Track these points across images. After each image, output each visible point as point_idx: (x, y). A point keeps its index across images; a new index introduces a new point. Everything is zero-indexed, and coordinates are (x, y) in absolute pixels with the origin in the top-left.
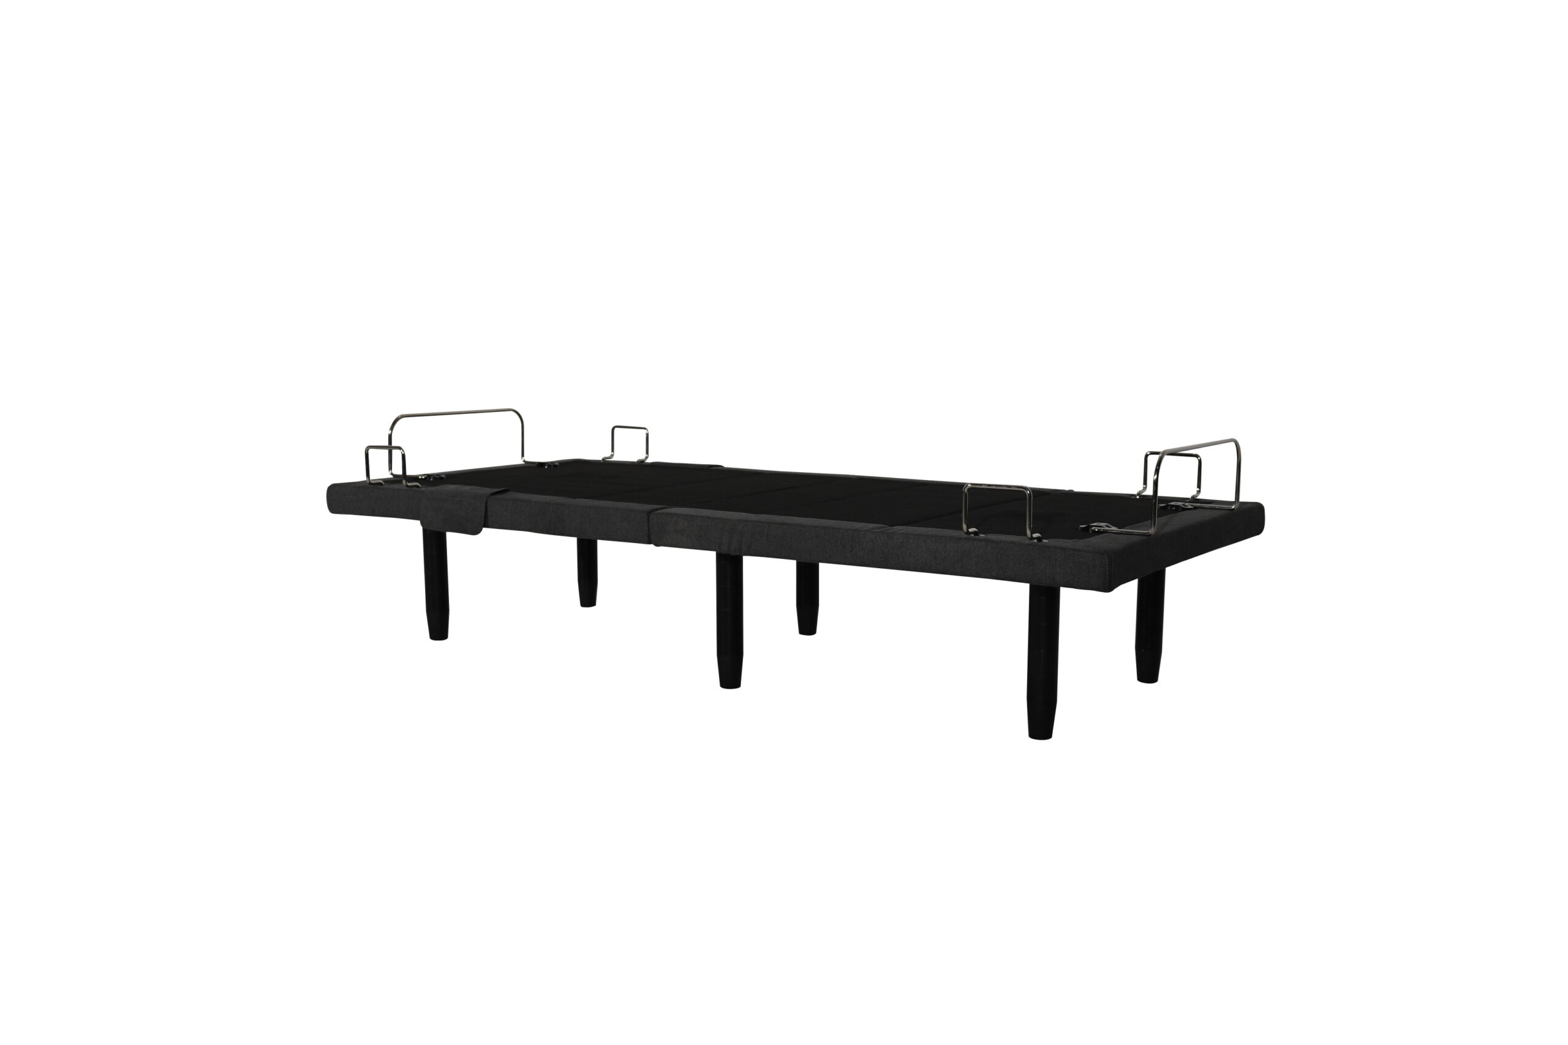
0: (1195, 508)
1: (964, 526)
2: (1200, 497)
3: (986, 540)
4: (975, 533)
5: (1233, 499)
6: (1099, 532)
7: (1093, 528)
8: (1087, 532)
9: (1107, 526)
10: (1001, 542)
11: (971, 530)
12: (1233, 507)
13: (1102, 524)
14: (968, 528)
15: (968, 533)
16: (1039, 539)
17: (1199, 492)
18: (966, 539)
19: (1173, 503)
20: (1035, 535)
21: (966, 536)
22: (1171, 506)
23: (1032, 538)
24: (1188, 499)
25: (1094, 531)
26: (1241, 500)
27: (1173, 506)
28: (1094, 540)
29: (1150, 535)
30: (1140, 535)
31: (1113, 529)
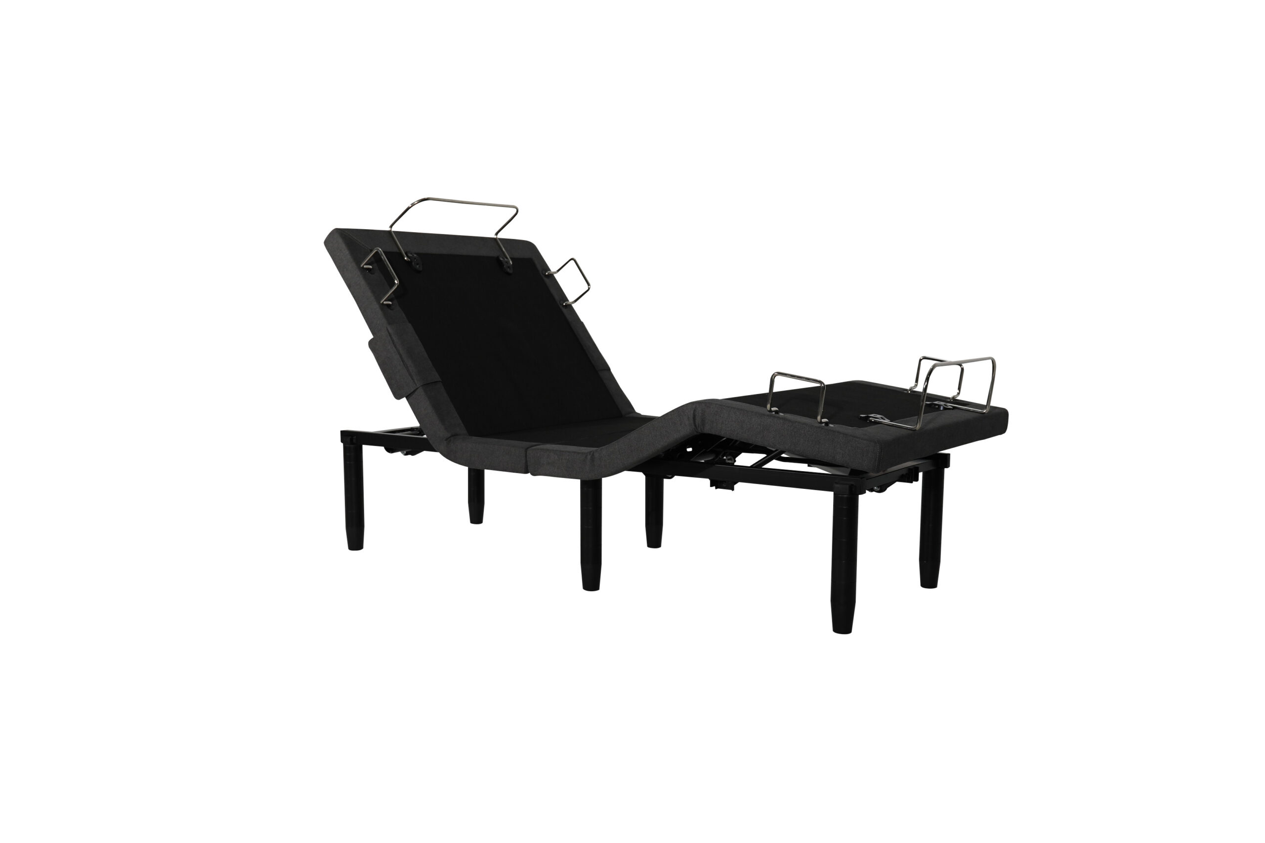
0: (954, 408)
1: (769, 406)
2: (959, 398)
3: (784, 419)
4: (776, 412)
5: (985, 403)
6: (876, 423)
7: (871, 418)
8: (866, 422)
9: (882, 418)
10: (796, 422)
11: (773, 409)
12: (985, 411)
13: (879, 416)
14: (771, 407)
15: (771, 411)
16: (827, 424)
17: (959, 394)
18: (768, 415)
19: (936, 403)
20: (824, 420)
21: (768, 413)
22: (933, 403)
23: (821, 423)
24: (949, 398)
25: (871, 421)
26: (993, 404)
27: (936, 405)
28: (870, 429)
29: (915, 430)
30: (907, 429)
31: (887, 421)
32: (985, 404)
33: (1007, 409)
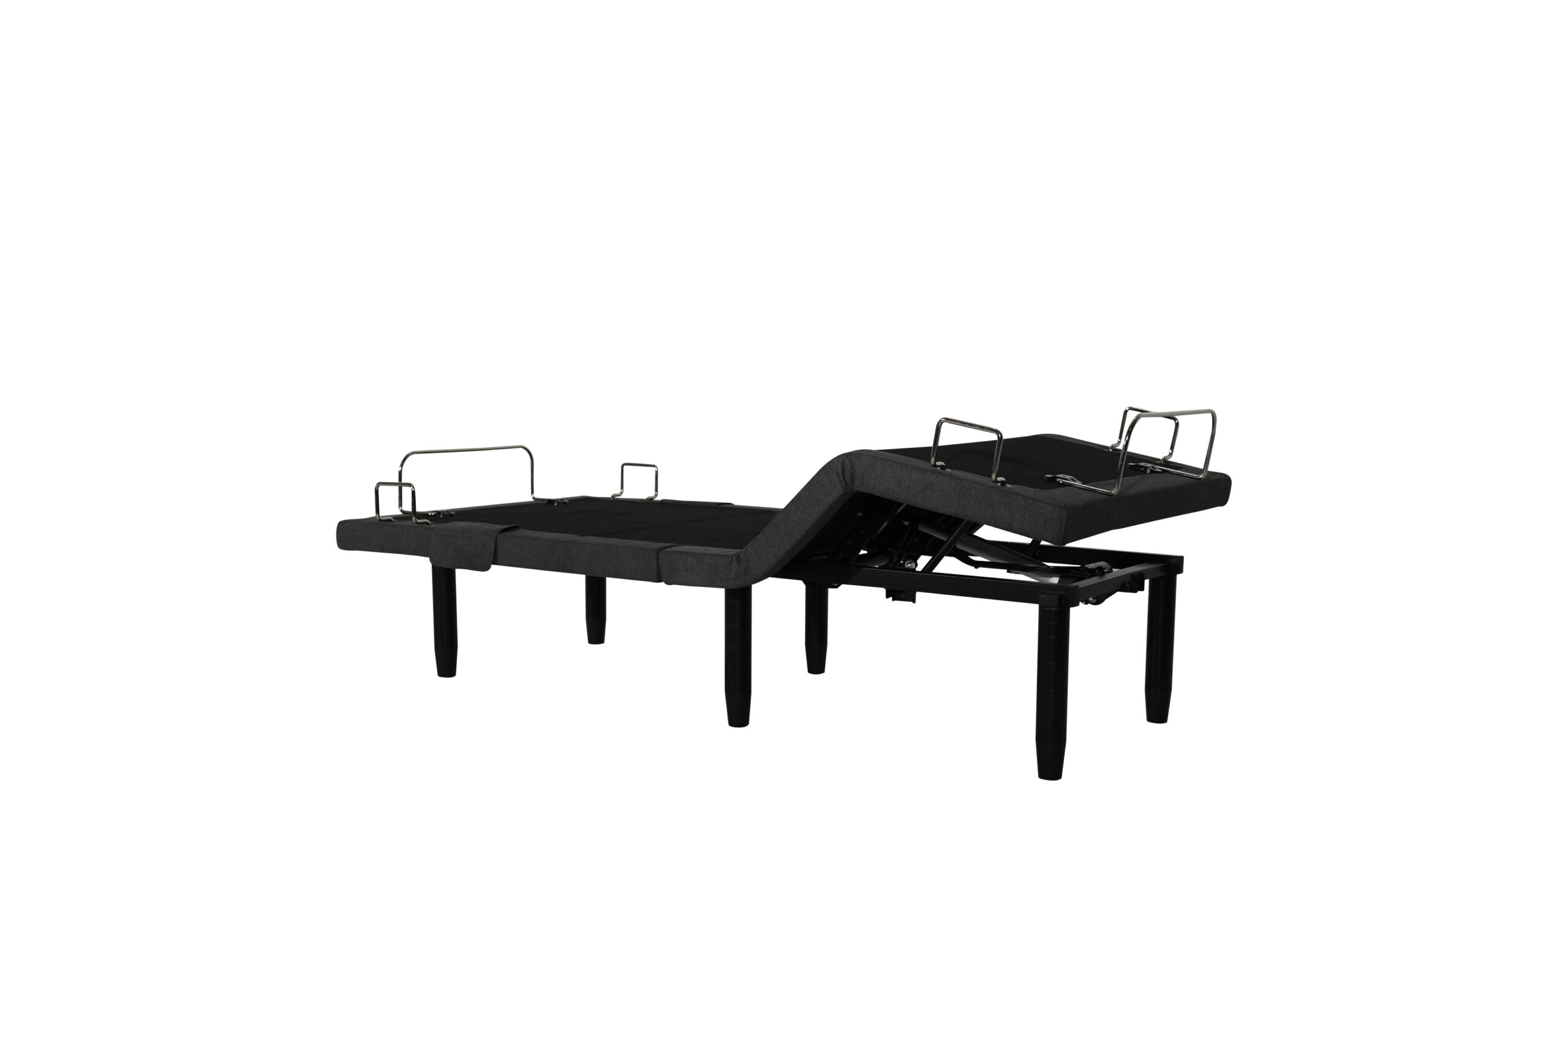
0: (1164, 471)
1: (933, 460)
2: (1172, 460)
3: (950, 476)
4: (942, 467)
5: (1201, 466)
6: (1065, 485)
7: (1058, 480)
8: (1053, 483)
9: (1072, 480)
10: (966, 479)
11: (938, 463)
12: (1201, 476)
13: (1068, 477)
14: (936, 461)
15: (935, 466)
16: (1003, 483)
17: (1171, 454)
18: (931, 471)
19: (1142, 464)
20: (999, 479)
21: (933, 468)
22: (1138, 464)
23: (996, 482)
24: (1159, 460)
25: (1059, 483)
26: (1210, 469)
27: (1142, 466)
28: (1056, 492)
29: (1112, 495)
30: (1102, 493)
31: (1078, 483)
32: (1202, 468)
33: (1230, 476)
